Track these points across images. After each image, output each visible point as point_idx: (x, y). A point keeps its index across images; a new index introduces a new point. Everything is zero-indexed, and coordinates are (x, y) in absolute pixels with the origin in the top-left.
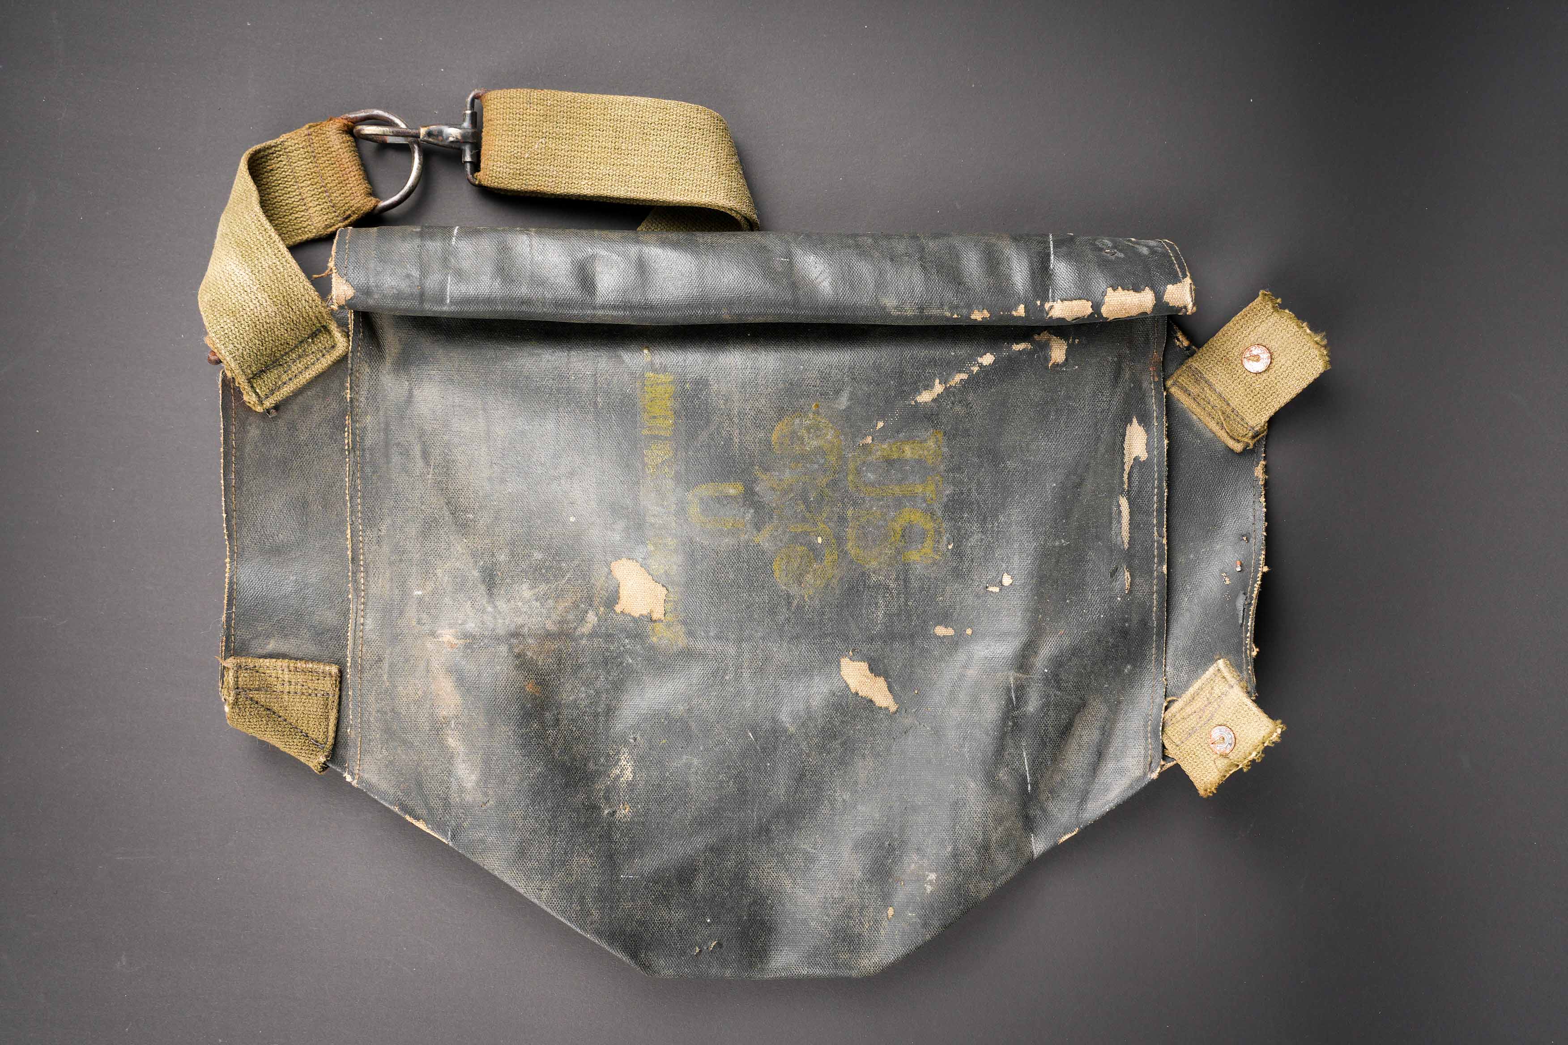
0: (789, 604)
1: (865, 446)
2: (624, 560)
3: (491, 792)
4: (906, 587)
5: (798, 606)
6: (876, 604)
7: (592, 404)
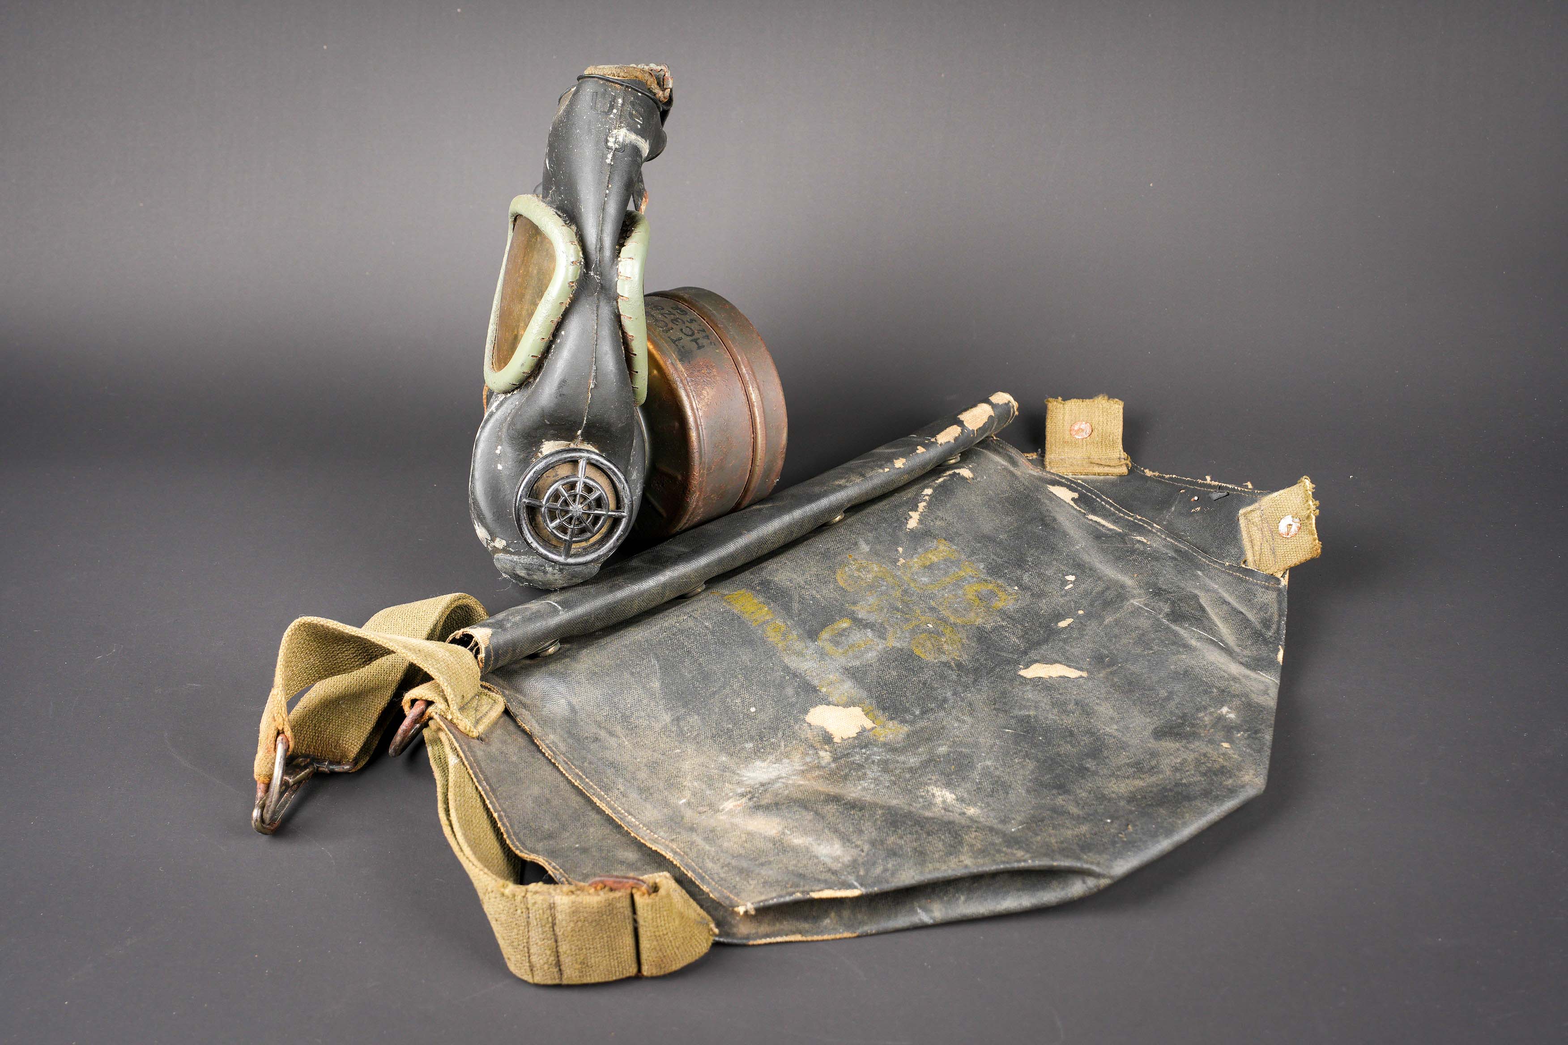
0: (950, 667)
1: (904, 565)
2: (812, 710)
3: (859, 843)
4: (1014, 620)
5: (957, 665)
6: (1006, 637)
7: (705, 629)
